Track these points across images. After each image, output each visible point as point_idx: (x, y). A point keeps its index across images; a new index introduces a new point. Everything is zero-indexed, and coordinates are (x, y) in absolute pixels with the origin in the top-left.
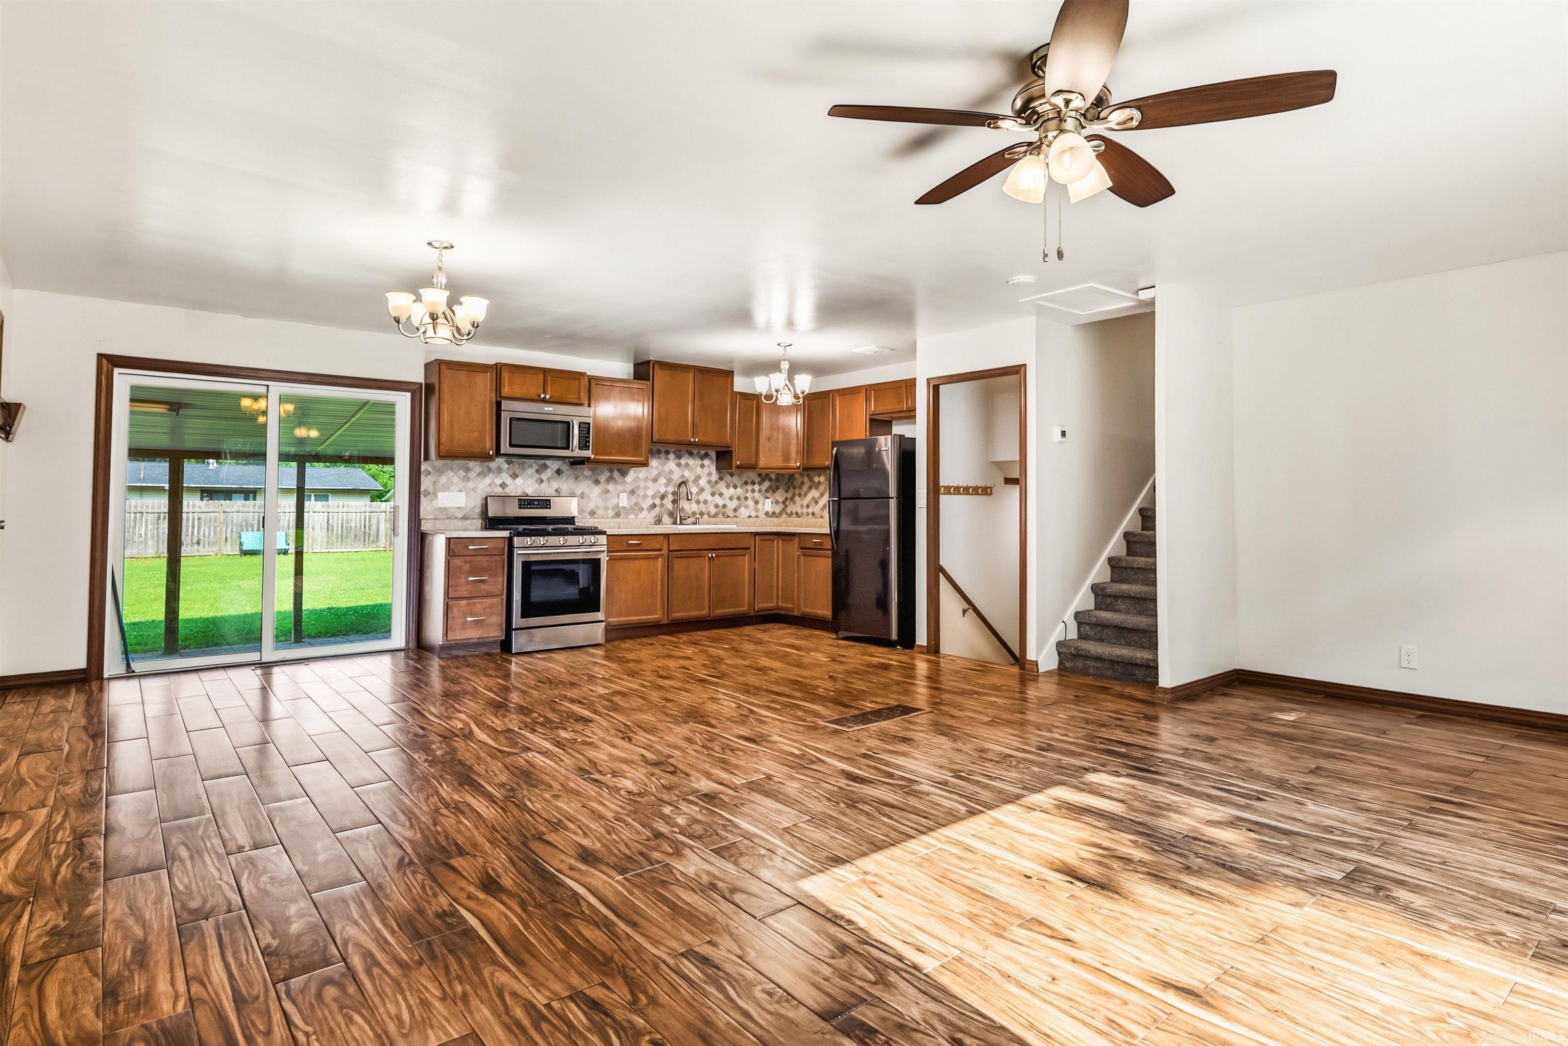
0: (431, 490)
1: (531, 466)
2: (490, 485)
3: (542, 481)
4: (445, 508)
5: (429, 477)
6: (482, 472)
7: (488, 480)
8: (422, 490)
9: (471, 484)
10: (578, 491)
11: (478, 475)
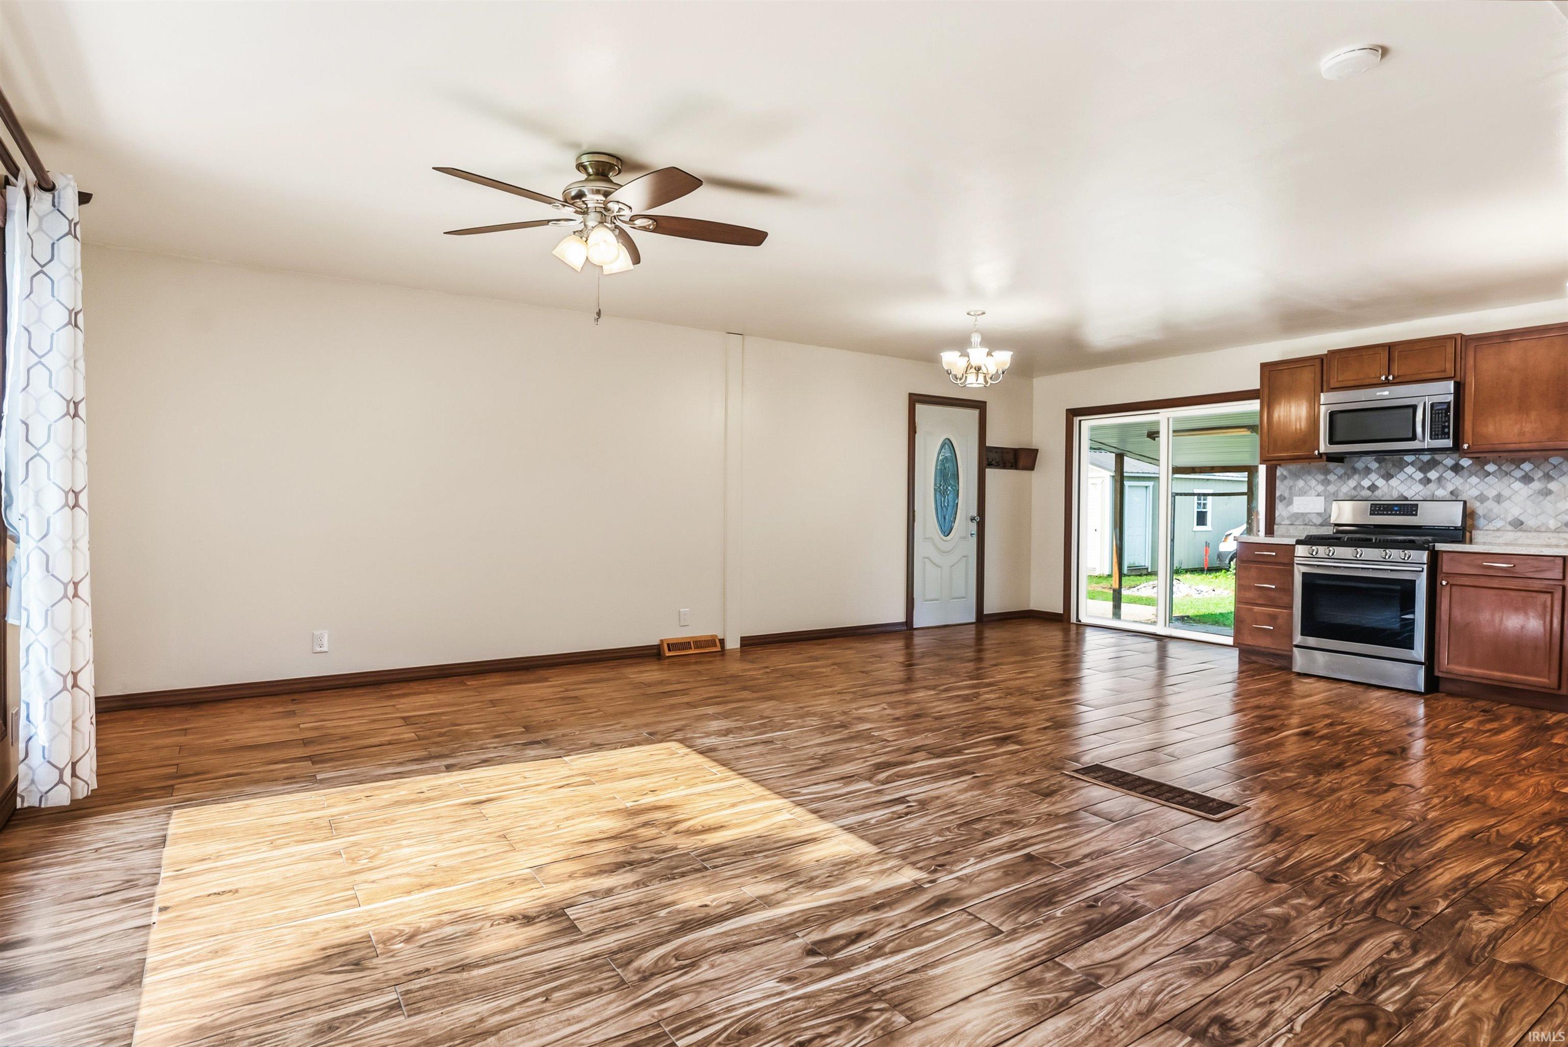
0: (1286, 495)
1: (1412, 464)
2: (1355, 488)
3: (1429, 481)
4: (1302, 514)
5: (1286, 482)
6: (1345, 473)
7: (1352, 483)
8: (1278, 494)
9: (1332, 488)
10: (1491, 493)
11: (1340, 477)
